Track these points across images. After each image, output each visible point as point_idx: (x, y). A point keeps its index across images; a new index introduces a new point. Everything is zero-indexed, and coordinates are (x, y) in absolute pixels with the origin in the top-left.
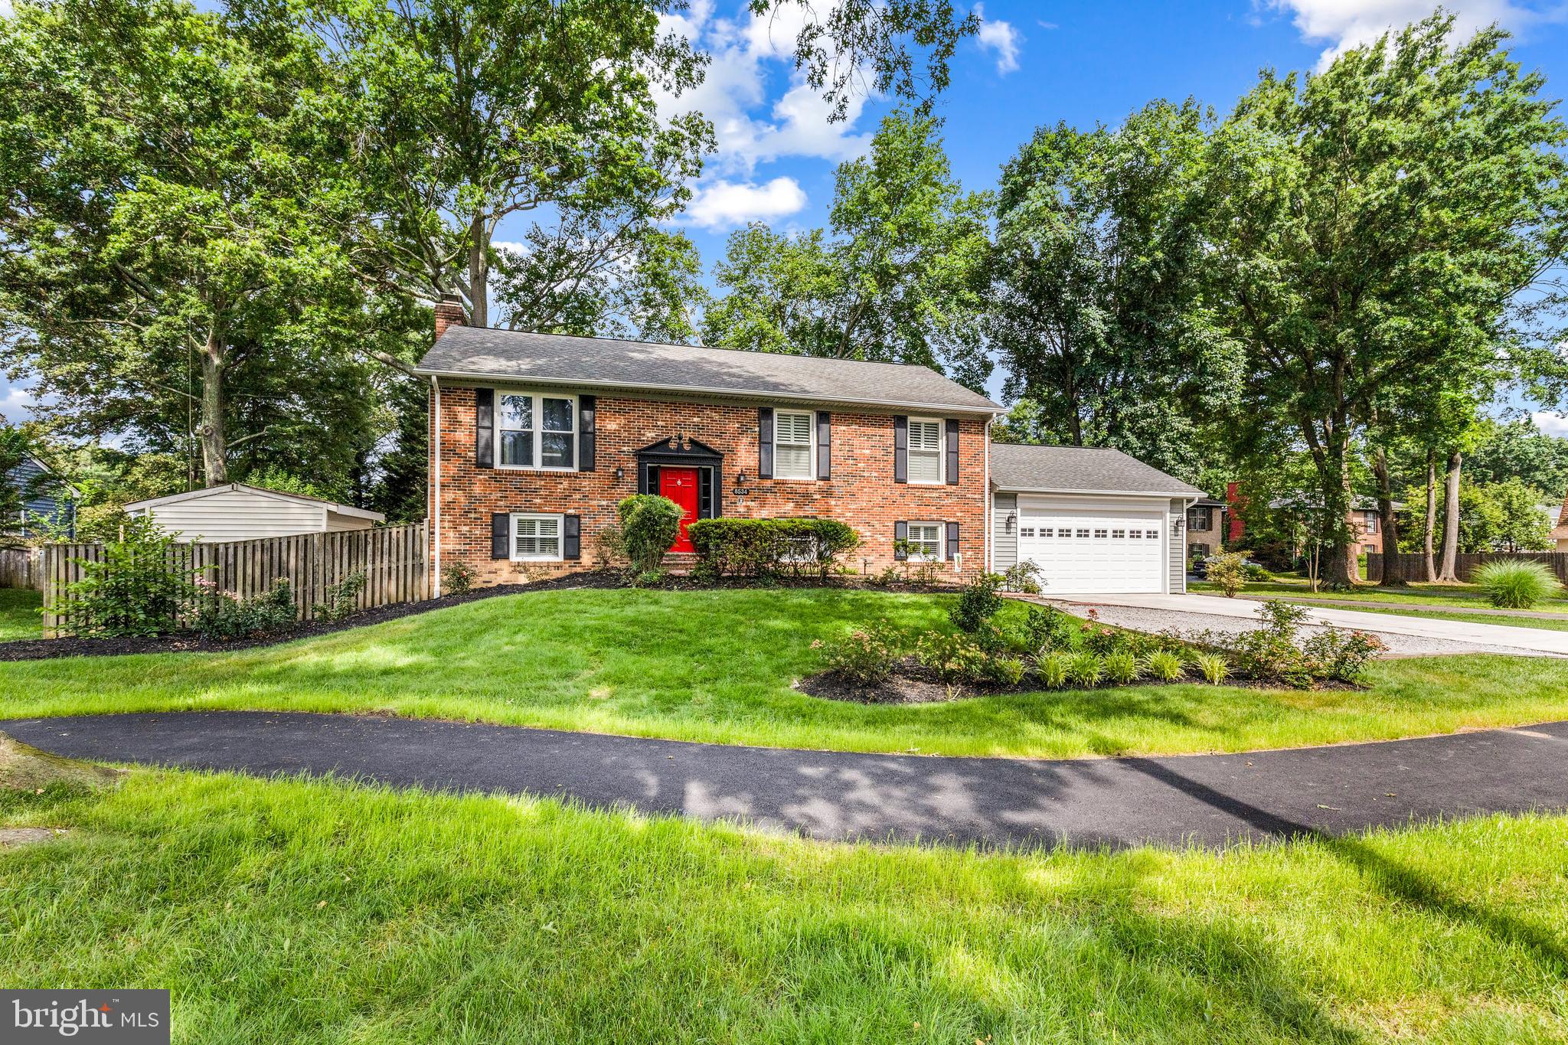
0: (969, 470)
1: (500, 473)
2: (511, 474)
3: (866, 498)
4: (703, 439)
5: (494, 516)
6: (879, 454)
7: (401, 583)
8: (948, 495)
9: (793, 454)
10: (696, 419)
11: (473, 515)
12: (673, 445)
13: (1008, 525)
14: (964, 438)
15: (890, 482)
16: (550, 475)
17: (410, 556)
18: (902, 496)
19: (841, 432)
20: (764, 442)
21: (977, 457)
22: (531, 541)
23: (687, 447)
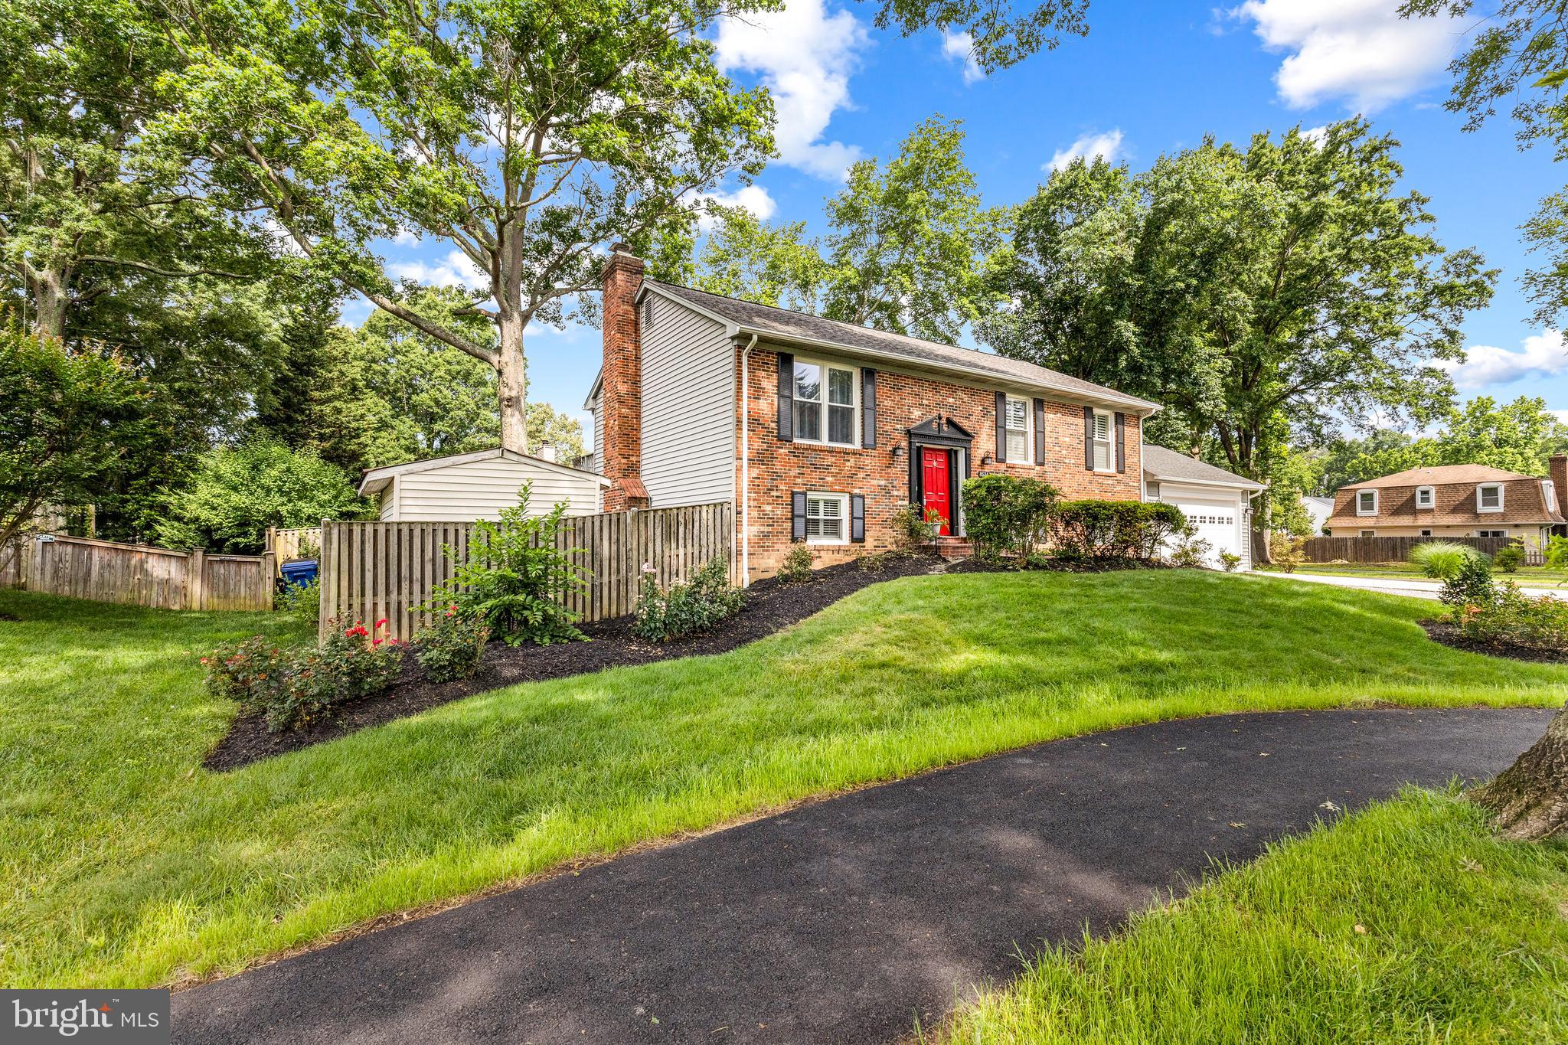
0: (1131, 461)
1: (798, 448)
2: (807, 448)
3: (1067, 484)
4: (956, 420)
5: (793, 494)
6: (1075, 442)
8: (1118, 482)
9: (1019, 439)
10: (951, 400)
11: (774, 493)
12: (934, 425)
14: (1127, 430)
15: (1082, 468)
16: (837, 452)
17: (718, 539)
18: (1090, 482)
19: (1051, 418)
20: (1000, 426)
21: (1135, 448)
23: (945, 428)
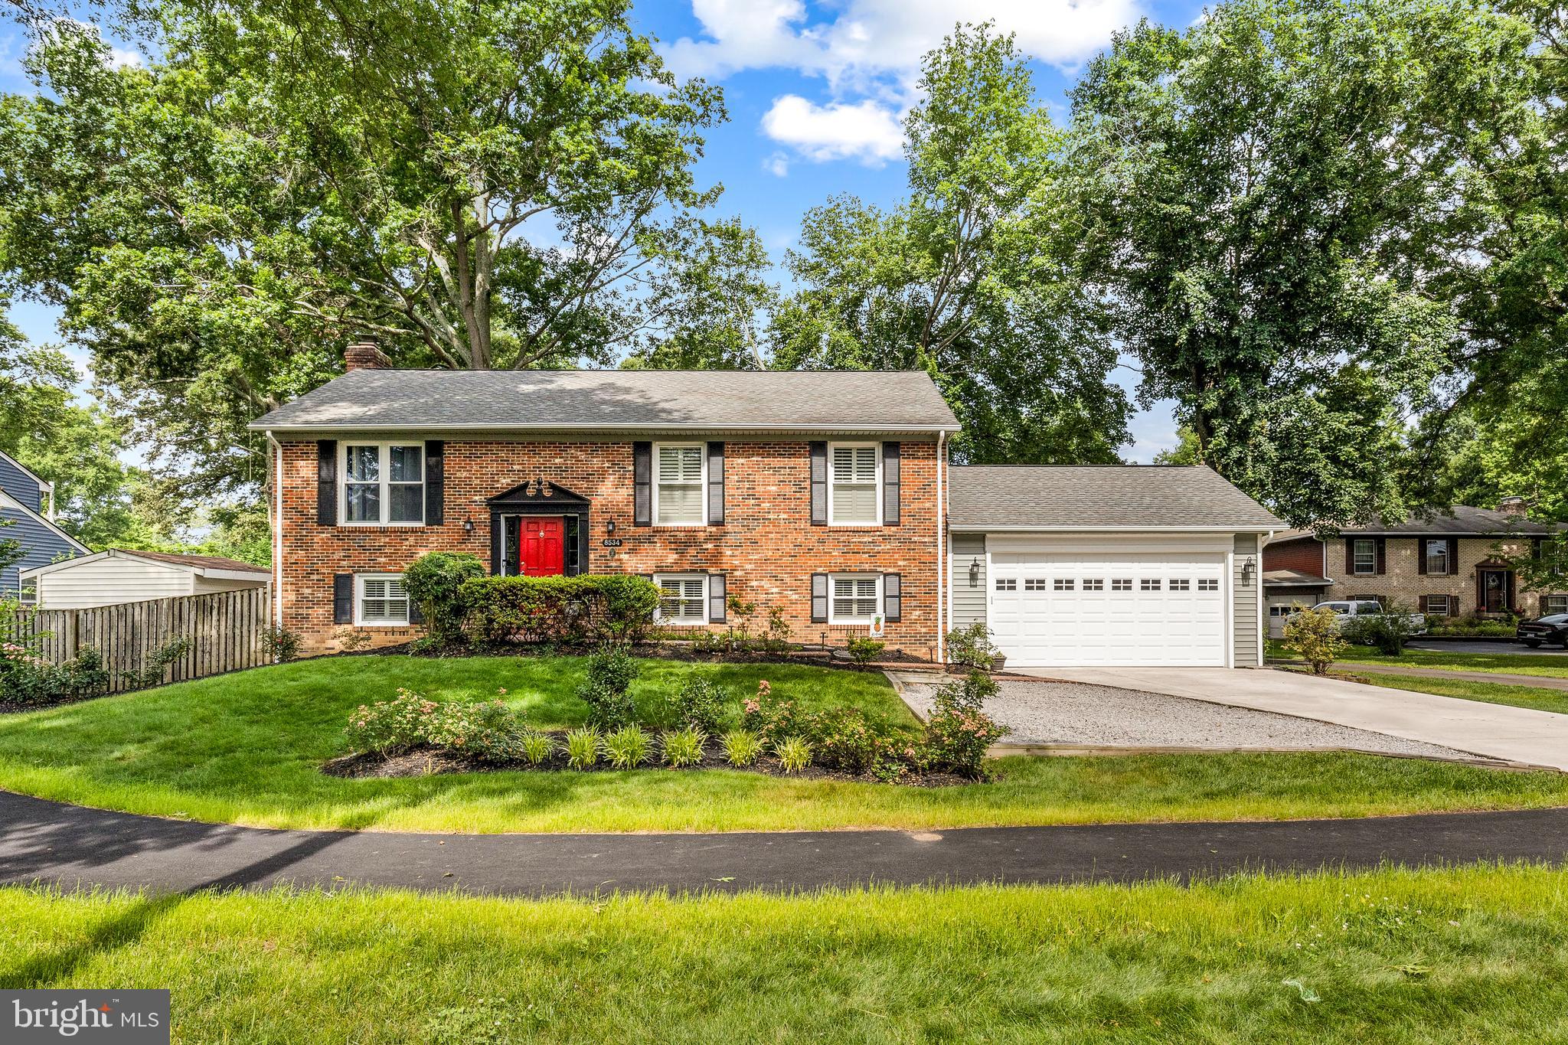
0: (915, 506)
1: (342, 530)
2: (355, 530)
3: (772, 546)
4: (565, 484)
5: (337, 578)
6: (789, 490)
7: (245, 649)
8: (886, 538)
9: (678, 494)
10: (557, 461)
11: (315, 577)
12: (531, 492)
13: (973, 576)
14: (908, 465)
15: (804, 525)
16: (395, 531)
17: (253, 621)
18: (822, 542)
19: (738, 466)
20: (641, 482)
21: (927, 489)
22: (380, 604)
23: (547, 493)
